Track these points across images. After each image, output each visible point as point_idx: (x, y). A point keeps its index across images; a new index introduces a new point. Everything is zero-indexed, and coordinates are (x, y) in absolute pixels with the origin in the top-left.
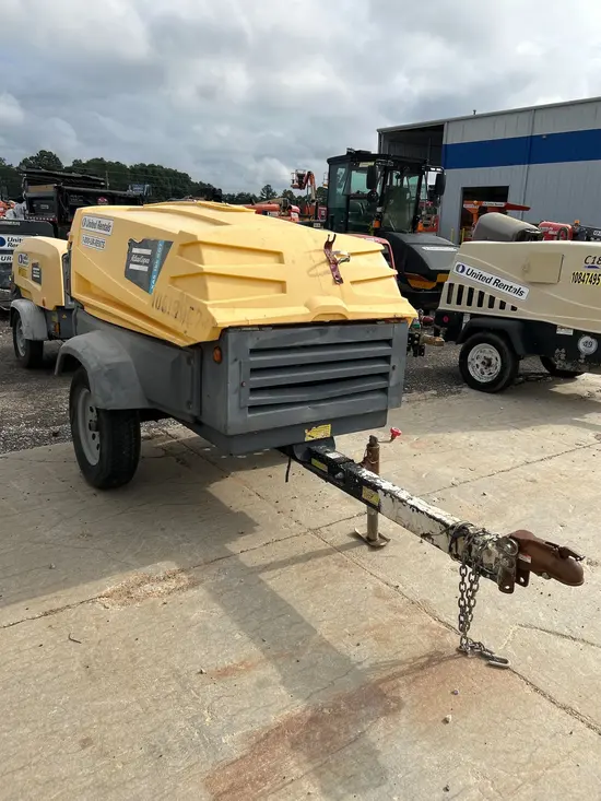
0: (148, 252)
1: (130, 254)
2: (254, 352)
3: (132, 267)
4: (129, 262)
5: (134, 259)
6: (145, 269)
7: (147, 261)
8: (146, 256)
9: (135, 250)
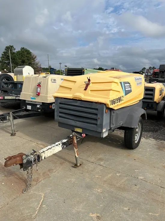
2: (60, 103)
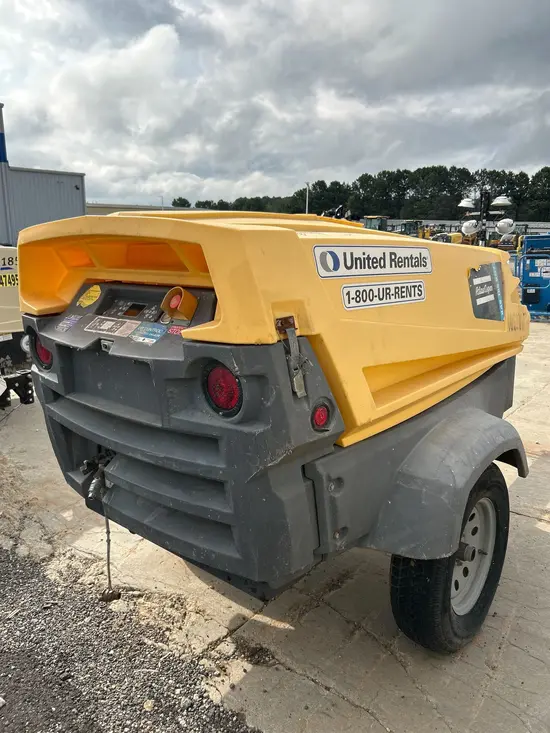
0: (487, 279)
1: (473, 289)
3: (480, 301)
4: (474, 298)
5: (479, 291)
6: (491, 298)
7: (490, 289)
8: (489, 284)
9: (477, 281)
